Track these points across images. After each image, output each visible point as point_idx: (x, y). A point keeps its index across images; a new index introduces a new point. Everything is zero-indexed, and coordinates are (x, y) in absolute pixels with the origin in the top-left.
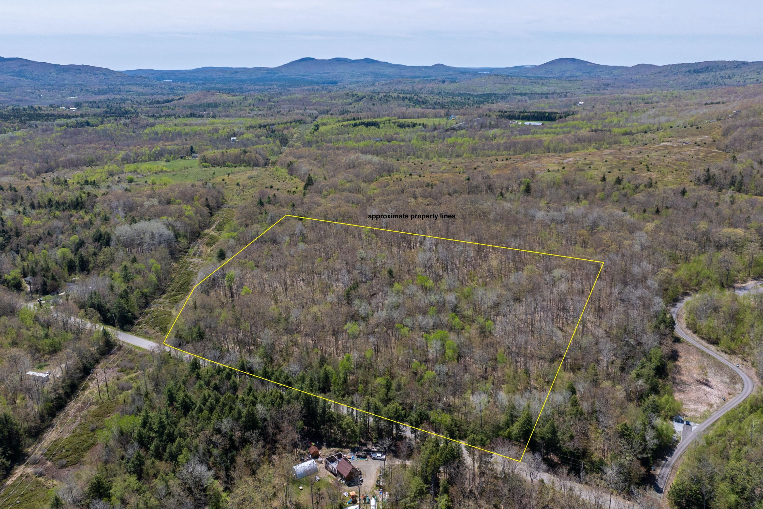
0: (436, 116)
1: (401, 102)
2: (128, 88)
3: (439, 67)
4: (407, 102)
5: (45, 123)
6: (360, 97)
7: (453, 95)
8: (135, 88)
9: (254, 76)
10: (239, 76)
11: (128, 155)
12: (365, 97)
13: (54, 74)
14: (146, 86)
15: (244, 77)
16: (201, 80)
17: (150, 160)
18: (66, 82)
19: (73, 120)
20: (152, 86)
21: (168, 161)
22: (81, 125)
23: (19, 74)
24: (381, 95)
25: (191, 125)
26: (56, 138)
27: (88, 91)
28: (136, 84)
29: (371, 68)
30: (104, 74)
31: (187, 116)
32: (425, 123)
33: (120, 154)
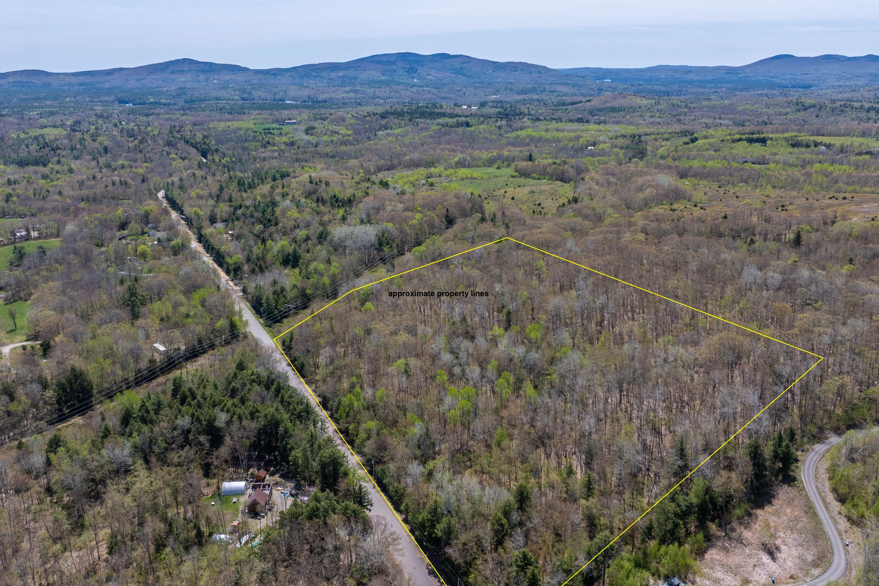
0: (863, 135)
1: (863, 115)
2: (553, 88)
5: (428, 121)
6: (807, 105)
8: (560, 88)
9: (709, 77)
10: (691, 76)
11: (465, 160)
12: (814, 106)
13: (490, 71)
14: (574, 86)
15: (696, 78)
16: (644, 80)
17: (485, 166)
18: (500, 80)
19: (455, 120)
20: (581, 86)
21: (499, 168)
22: (459, 125)
23: (459, 72)
24: (838, 104)
25: (562, 131)
26: (425, 137)
27: (511, 90)
28: (566, 84)
30: (539, 72)
31: (571, 121)
32: (832, 142)
33: (459, 156)
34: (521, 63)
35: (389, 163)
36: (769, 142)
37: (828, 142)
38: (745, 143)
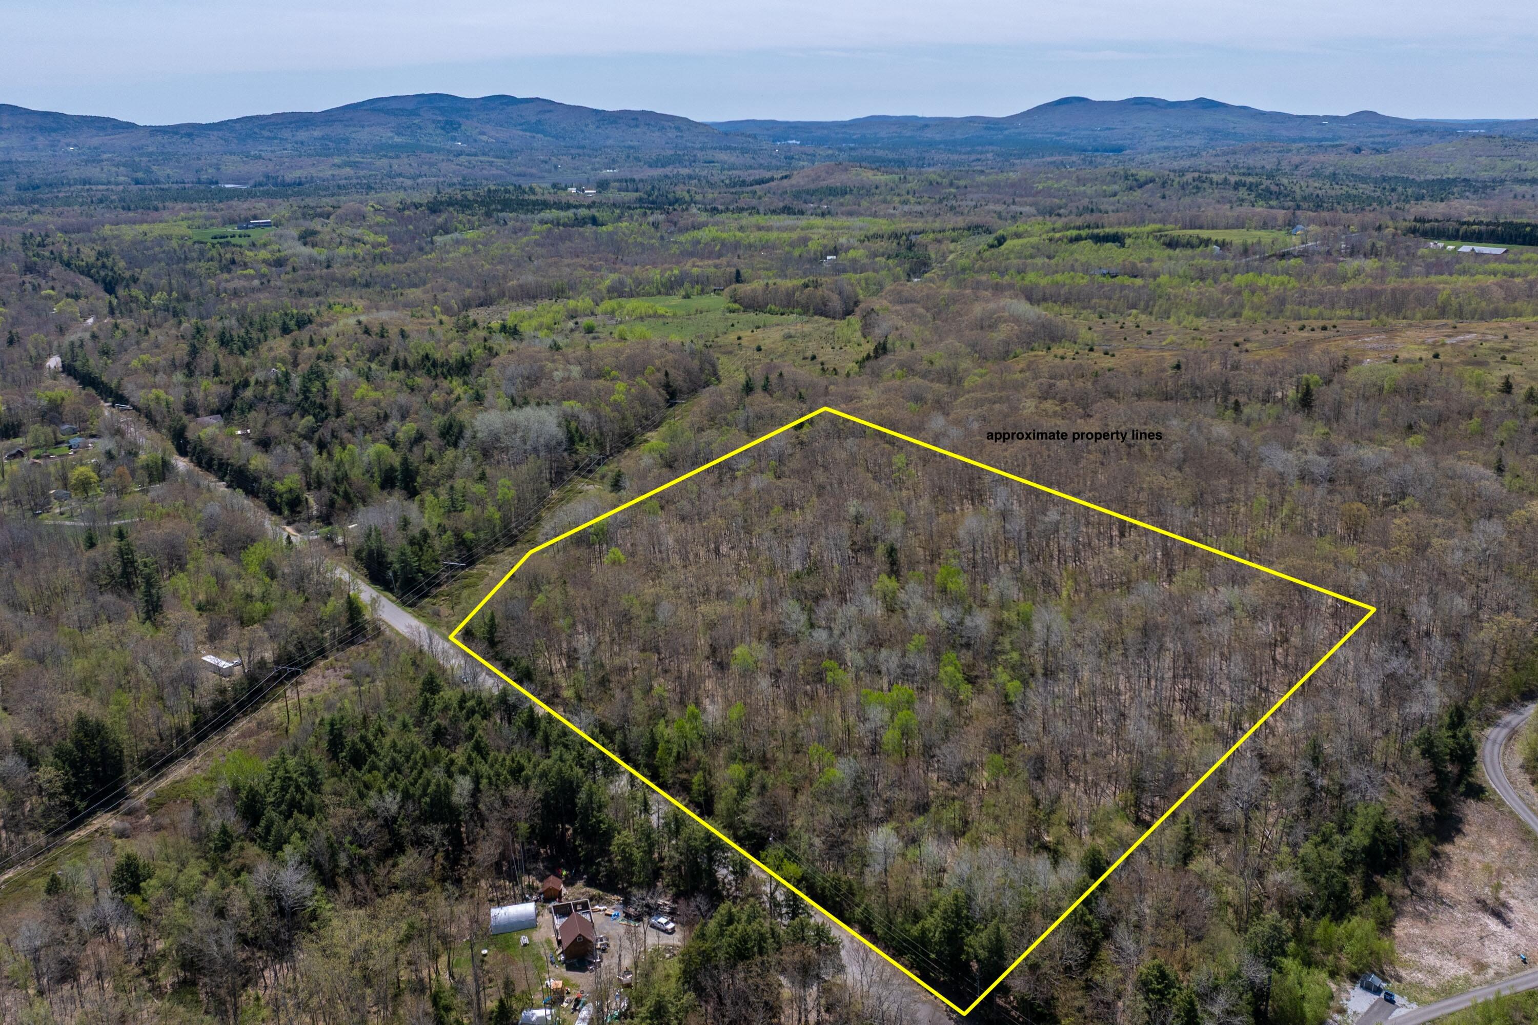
0: (1265, 226)
1: (1229, 193)
2: (710, 154)
3: (1366, 117)
4: (1243, 193)
5: (522, 217)
6: (1142, 179)
7: (1364, 180)
8: (722, 156)
9: (959, 135)
10: (928, 134)
11: (622, 283)
12: (1152, 180)
13: (592, 127)
14: (744, 151)
15: (938, 137)
16: (854, 141)
17: (659, 293)
18: (610, 142)
19: (570, 213)
20: (755, 152)
21: (687, 296)
22: (580, 222)
23: (536, 128)
24: (1189, 177)
25: (769, 229)
26: (527, 245)
27: (638, 159)
28: (728, 148)
29: (1208, 119)
30: (678, 129)
31: (774, 212)
32: (1228, 239)
33: (610, 279)
34: (643, 113)
35: (482, 294)
36: (1128, 241)
37: (1220, 238)
38: (1089, 243)
